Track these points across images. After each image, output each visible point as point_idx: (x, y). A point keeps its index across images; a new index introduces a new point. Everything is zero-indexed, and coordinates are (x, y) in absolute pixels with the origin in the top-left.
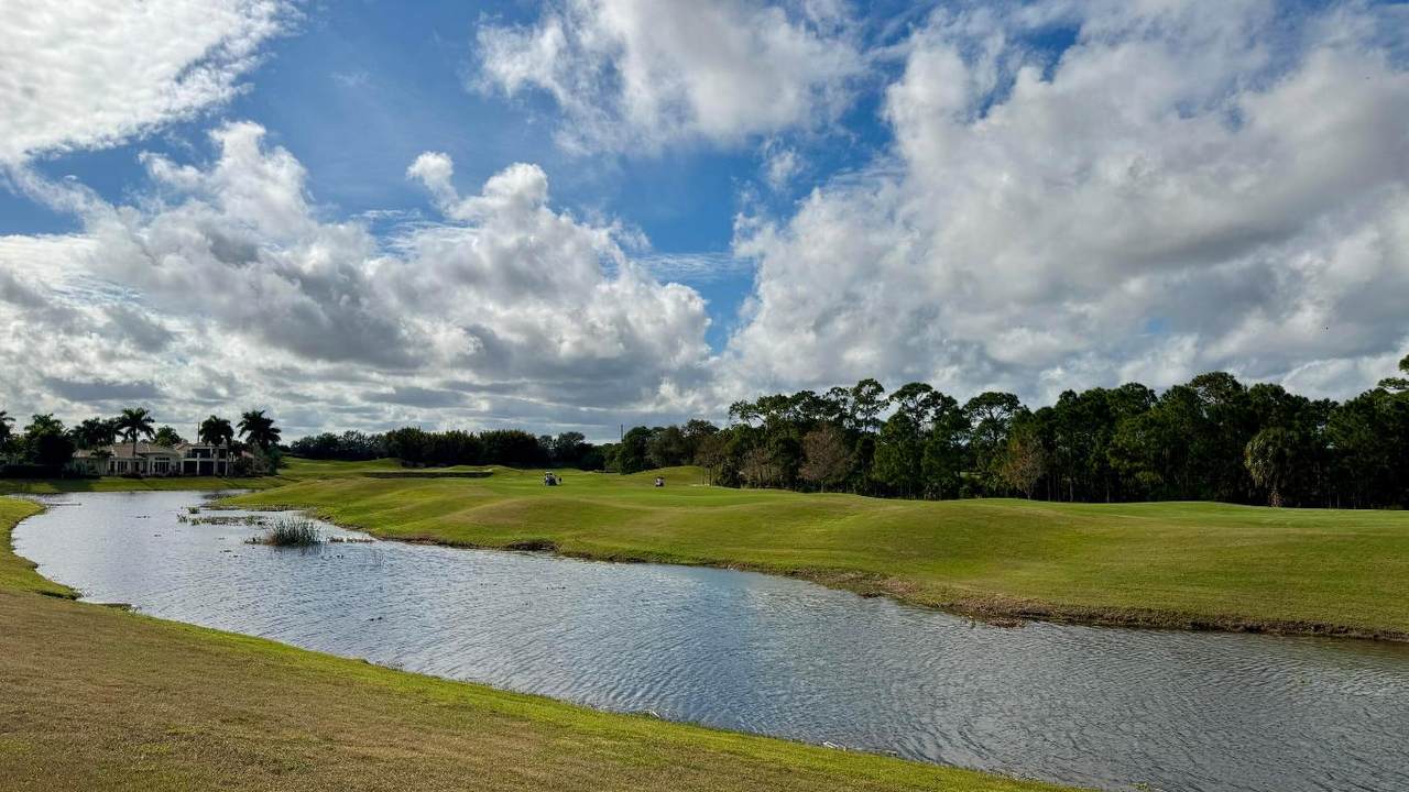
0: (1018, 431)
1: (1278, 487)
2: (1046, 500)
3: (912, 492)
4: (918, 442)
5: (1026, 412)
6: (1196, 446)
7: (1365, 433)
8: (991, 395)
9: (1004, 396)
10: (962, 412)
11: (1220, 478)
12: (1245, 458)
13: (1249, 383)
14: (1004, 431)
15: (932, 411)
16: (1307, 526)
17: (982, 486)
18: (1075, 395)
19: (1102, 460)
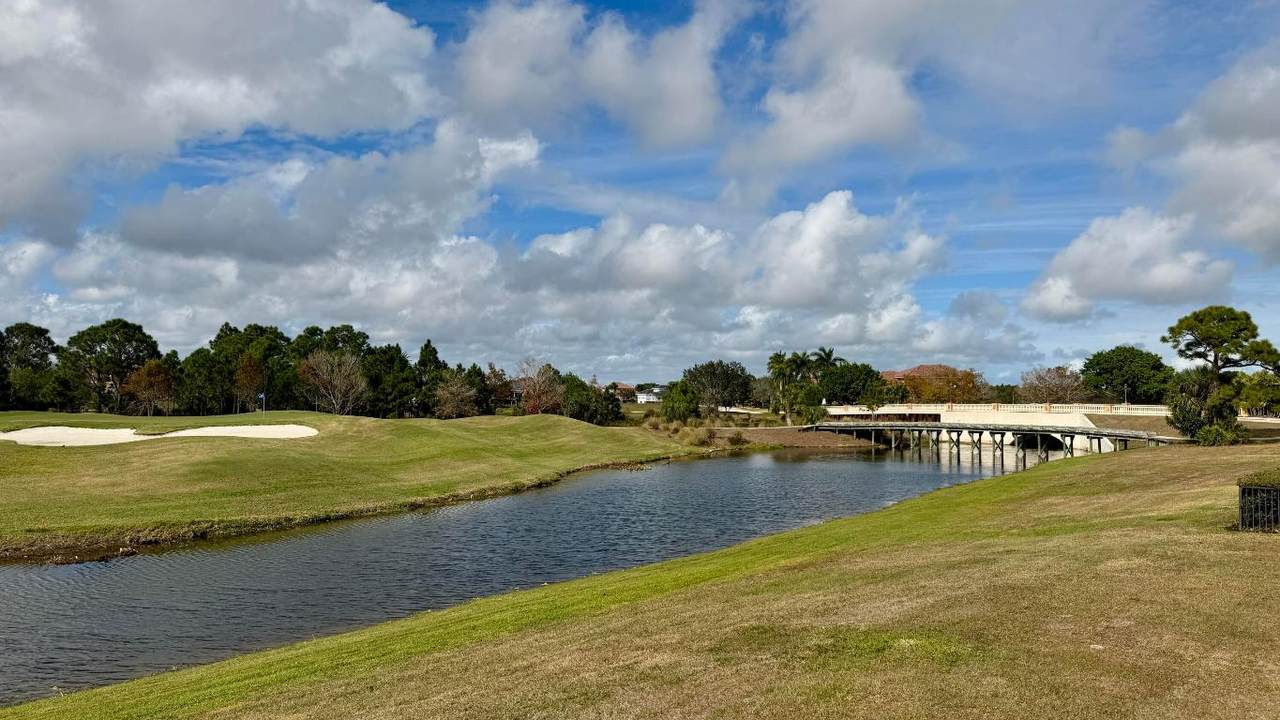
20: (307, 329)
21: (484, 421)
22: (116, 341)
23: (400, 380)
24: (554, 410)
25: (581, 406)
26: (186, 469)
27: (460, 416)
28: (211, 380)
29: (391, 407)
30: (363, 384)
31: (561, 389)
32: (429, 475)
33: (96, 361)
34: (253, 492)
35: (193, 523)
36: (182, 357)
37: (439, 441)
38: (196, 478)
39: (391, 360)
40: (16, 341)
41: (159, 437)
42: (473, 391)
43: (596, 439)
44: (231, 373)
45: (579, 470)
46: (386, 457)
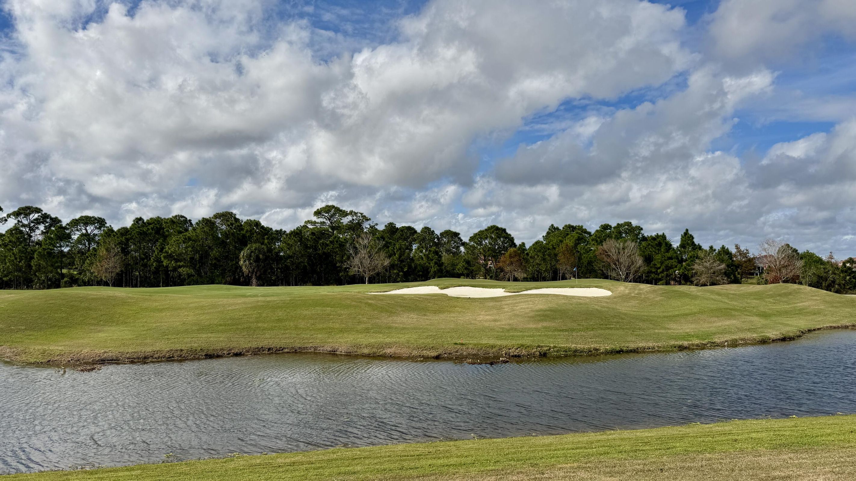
0: (105, 242)
1: (256, 275)
2: (122, 286)
3: (24, 284)
4: (29, 250)
5: (111, 230)
6: (215, 253)
7: (297, 247)
8: (87, 217)
9: (96, 219)
10: (65, 228)
11: (226, 271)
12: (239, 260)
13: (243, 218)
14: (96, 242)
15: (42, 227)
16: (268, 296)
17: (78, 279)
18: (143, 220)
19: (159, 261)
20: (602, 226)
21: (733, 288)
22: (492, 238)
23: (666, 258)
24: (794, 280)
25: (820, 277)
26: (533, 313)
27: (713, 284)
28: (544, 259)
29: (660, 277)
30: (639, 261)
31: (800, 264)
32: (693, 326)
33: (483, 249)
34: (573, 330)
35: (539, 346)
36: (527, 246)
37: (697, 302)
38: (539, 319)
39: (660, 244)
40: (445, 240)
41: (517, 294)
42: (723, 266)
43: (835, 305)
44: (556, 255)
45: (819, 329)
46: (659, 313)
